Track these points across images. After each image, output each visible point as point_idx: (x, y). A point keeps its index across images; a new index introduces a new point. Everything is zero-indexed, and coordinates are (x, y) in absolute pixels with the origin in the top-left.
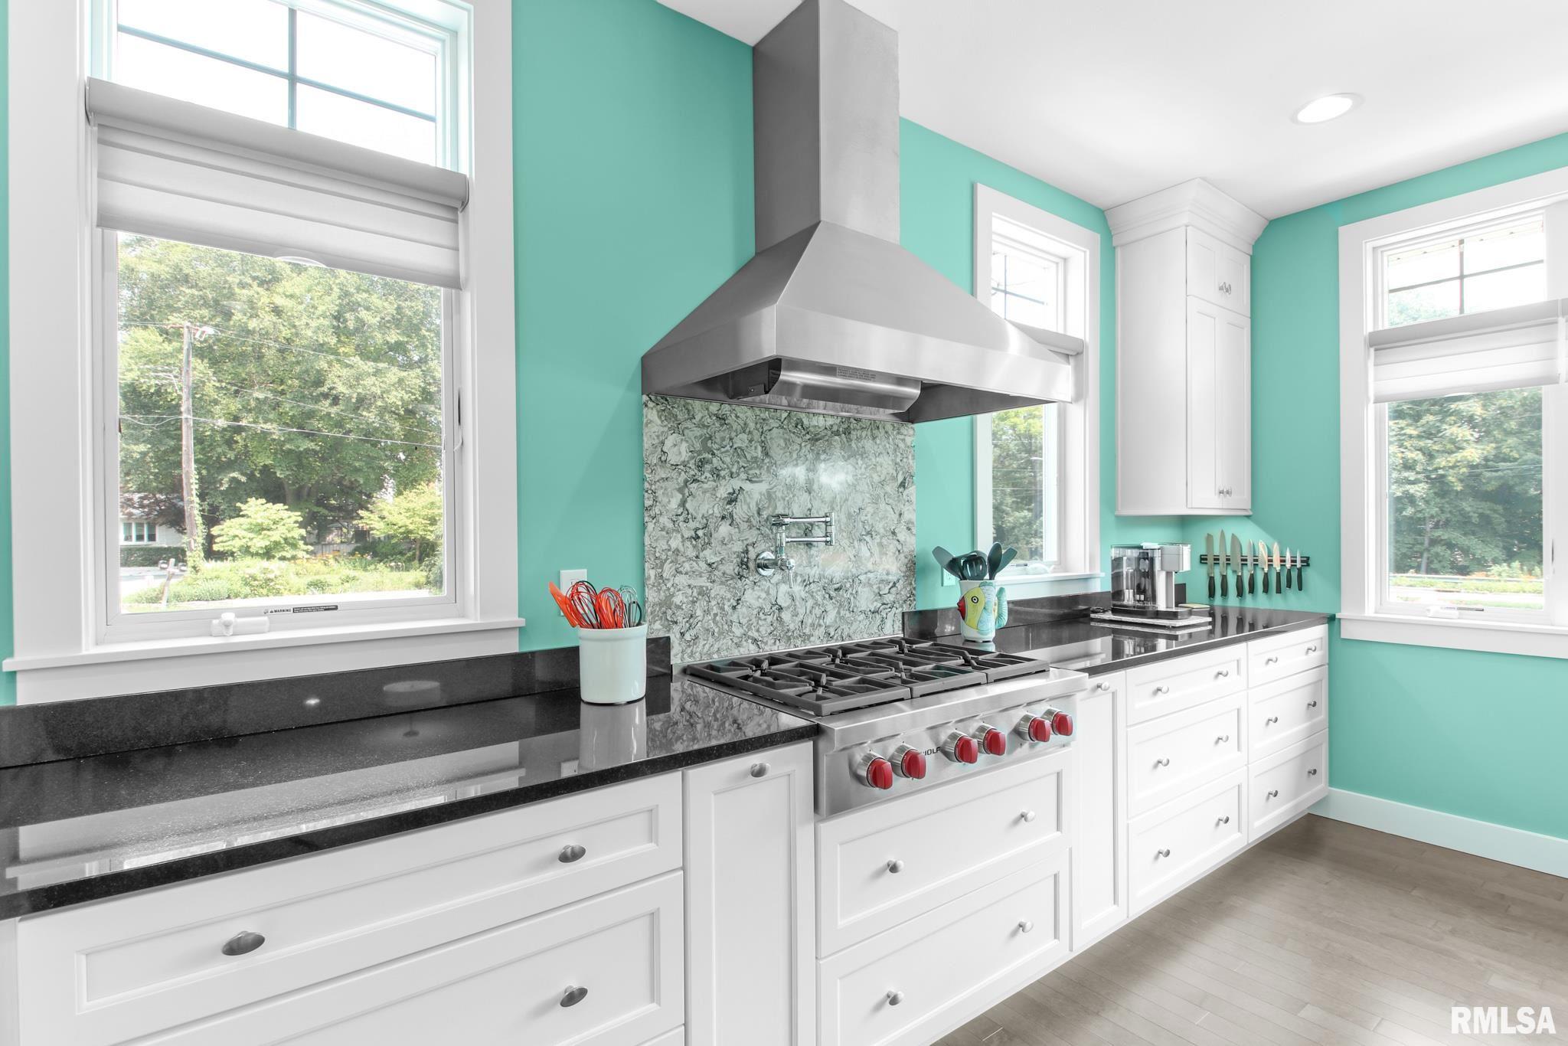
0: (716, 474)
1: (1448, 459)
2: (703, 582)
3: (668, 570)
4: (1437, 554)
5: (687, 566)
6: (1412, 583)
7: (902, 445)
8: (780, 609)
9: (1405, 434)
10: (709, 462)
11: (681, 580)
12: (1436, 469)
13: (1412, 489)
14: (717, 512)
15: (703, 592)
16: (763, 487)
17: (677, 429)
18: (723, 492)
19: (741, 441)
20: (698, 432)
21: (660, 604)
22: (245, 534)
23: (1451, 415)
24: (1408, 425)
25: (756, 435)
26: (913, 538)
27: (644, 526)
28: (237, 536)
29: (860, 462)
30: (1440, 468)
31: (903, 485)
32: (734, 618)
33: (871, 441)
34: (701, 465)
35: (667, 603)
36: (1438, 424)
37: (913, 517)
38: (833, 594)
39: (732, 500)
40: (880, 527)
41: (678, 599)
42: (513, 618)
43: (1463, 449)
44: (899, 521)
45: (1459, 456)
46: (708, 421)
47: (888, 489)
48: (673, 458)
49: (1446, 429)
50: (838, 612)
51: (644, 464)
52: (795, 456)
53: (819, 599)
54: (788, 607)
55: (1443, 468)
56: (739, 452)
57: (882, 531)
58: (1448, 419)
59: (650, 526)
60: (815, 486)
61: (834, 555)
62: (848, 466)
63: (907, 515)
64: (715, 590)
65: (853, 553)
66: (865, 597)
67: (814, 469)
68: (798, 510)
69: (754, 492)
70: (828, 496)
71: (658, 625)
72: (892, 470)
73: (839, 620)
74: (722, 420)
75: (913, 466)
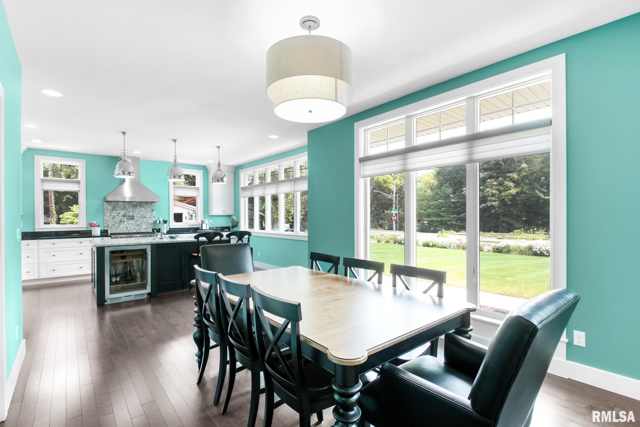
0: (116, 210)
1: (506, 193)
2: (114, 223)
3: (108, 222)
4: (503, 226)
5: (111, 221)
6: (490, 236)
7: (152, 206)
8: (127, 227)
9: (493, 184)
11: (110, 223)
12: (502, 197)
13: (493, 203)
14: (116, 215)
15: (113, 225)
16: (124, 212)
17: (109, 205)
18: (117, 212)
20: (113, 206)
21: (107, 226)
22: (72, 217)
23: (507, 178)
24: (494, 181)
25: (123, 206)
27: (104, 217)
28: (69, 218)
29: (143, 209)
30: (503, 196)
31: (152, 211)
32: (119, 228)
33: (145, 206)
34: (113, 209)
35: (108, 226)
36: (503, 181)
37: (155, 215)
38: (137, 225)
40: (147, 217)
41: (110, 225)
42: (86, 226)
43: (510, 189)
44: (151, 216)
45: (508, 192)
46: (114, 204)
47: (149, 211)
48: (109, 208)
49: (505, 183)
51: (104, 209)
52: (130, 208)
53: (135, 226)
54: (129, 227)
55: (504, 196)
56: (120, 207)
58: (506, 179)
59: (105, 217)
60: (134, 211)
61: (138, 221)
62: (141, 209)
63: (153, 215)
64: (116, 224)
65: (141, 220)
66: (144, 226)
67: (134, 209)
68: (131, 214)
69: (123, 213)
70: (136, 213)
71: (106, 228)
72: (150, 209)
73: (139, 229)
74: (117, 204)
75: (155, 208)
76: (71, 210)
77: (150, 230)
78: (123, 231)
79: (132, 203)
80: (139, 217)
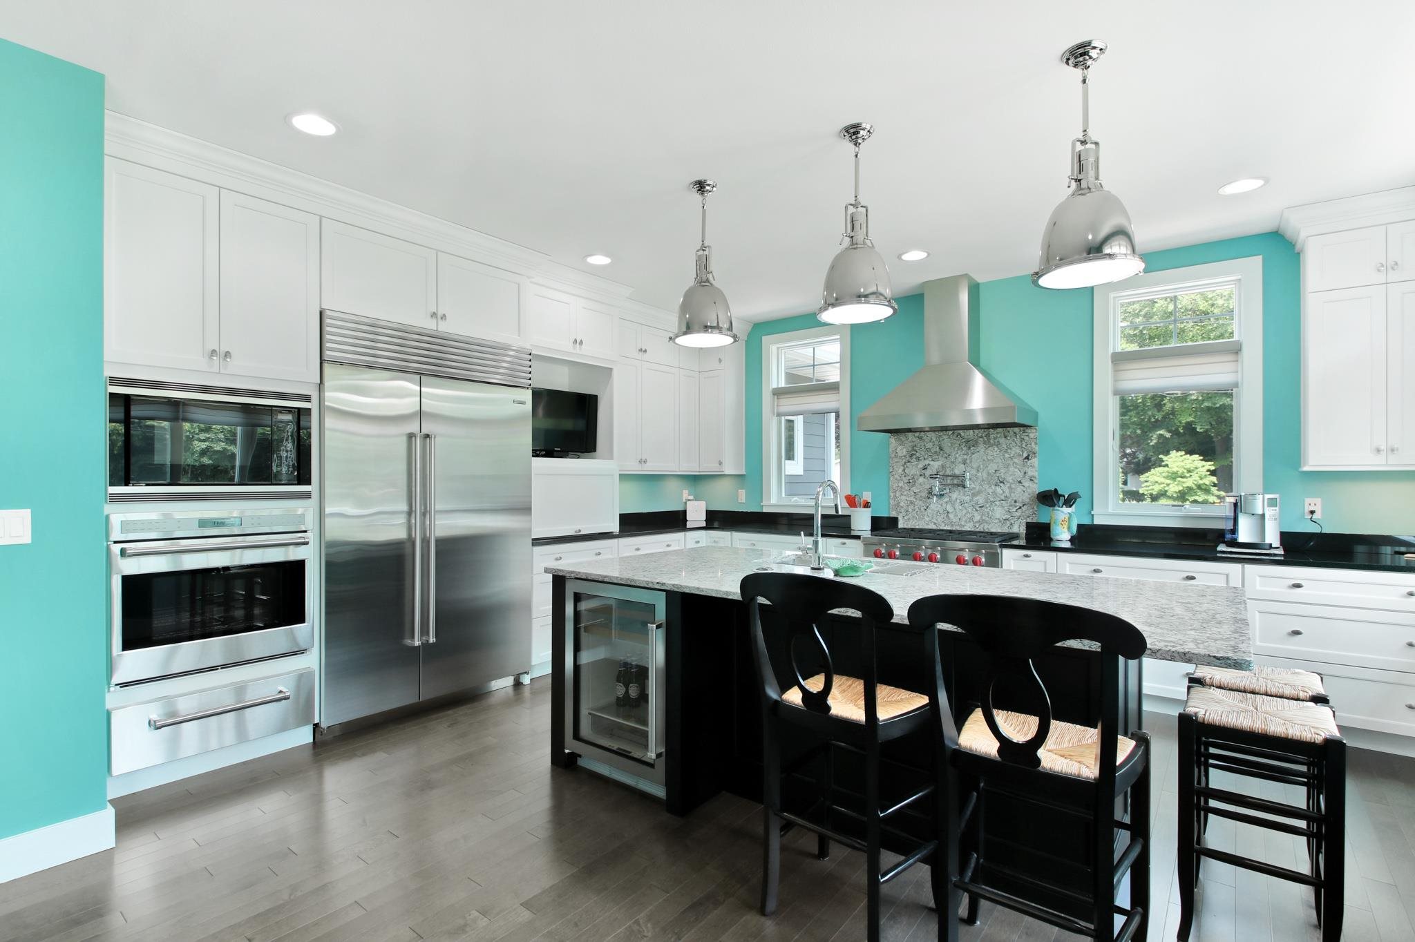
0: (918, 459)
2: (912, 499)
3: (898, 494)
5: (905, 493)
7: (1026, 438)
8: (948, 512)
10: (915, 454)
11: (903, 498)
14: (918, 473)
15: (911, 503)
16: (939, 463)
17: (902, 444)
18: (921, 466)
19: (929, 445)
20: (910, 444)
21: (895, 505)
25: (937, 443)
26: (1035, 485)
27: (890, 478)
29: (996, 449)
31: (1027, 458)
32: (926, 513)
33: (1004, 439)
34: (911, 456)
35: (898, 505)
37: (1036, 474)
38: (977, 508)
39: (925, 468)
40: (1010, 479)
41: (902, 504)
44: (1024, 476)
46: (914, 439)
47: (1016, 460)
48: (900, 454)
50: (982, 517)
51: (889, 457)
52: (956, 449)
53: (970, 510)
54: (952, 513)
56: (928, 450)
57: (1011, 481)
59: (891, 479)
60: (968, 461)
61: (979, 493)
62: (988, 451)
63: (1030, 473)
64: (917, 502)
65: (990, 491)
66: (999, 513)
67: (967, 454)
68: (957, 472)
69: (935, 466)
70: (975, 465)
71: (894, 513)
72: (1018, 451)
73: (981, 522)
74: (920, 438)
75: (1036, 448)
76: (1163, 464)
77: (1019, 528)
78: (935, 524)
79: (962, 434)
80: (983, 481)
